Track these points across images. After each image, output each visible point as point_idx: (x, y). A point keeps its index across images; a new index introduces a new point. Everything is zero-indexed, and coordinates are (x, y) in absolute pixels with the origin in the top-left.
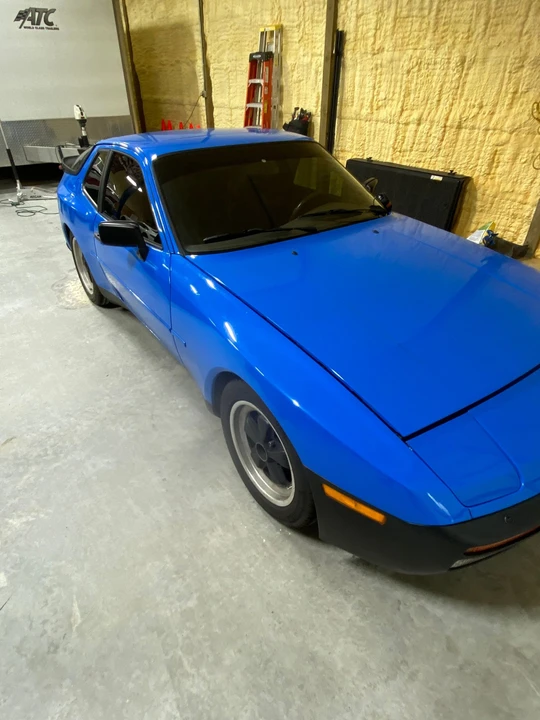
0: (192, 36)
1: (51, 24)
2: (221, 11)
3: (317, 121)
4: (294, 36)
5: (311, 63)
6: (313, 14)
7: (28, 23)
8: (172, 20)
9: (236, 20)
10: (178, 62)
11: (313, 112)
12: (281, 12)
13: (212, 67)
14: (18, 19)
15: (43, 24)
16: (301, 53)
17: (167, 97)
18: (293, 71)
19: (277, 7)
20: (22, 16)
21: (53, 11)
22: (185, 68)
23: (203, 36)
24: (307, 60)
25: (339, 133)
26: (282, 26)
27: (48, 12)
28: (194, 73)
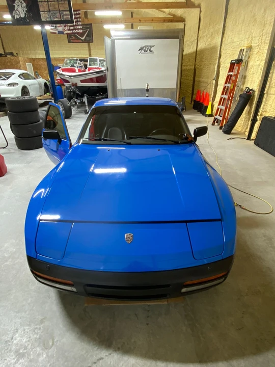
0: (217, 52)
1: (152, 51)
2: (229, 40)
3: (257, 94)
4: (255, 51)
5: (260, 64)
6: (265, 40)
7: (143, 51)
8: (212, 45)
9: (234, 44)
10: (210, 64)
11: (255, 90)
12: (252, 39)
13: (222, 66)
14: (140, 50)
15: (148, 51)
16: (257, 59)
17: (203, 80)
18: (251, 68)
19: (251, 36)
20: (141, 49)
21: (153, 46)
22: (212, 66)
23: (220, 51)
24: (258, 63)
25: (266, 101)
26: (251, 46)
27: (151, 47)
28: (214, 68)
